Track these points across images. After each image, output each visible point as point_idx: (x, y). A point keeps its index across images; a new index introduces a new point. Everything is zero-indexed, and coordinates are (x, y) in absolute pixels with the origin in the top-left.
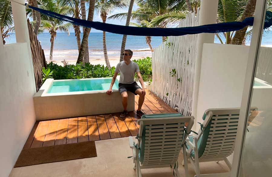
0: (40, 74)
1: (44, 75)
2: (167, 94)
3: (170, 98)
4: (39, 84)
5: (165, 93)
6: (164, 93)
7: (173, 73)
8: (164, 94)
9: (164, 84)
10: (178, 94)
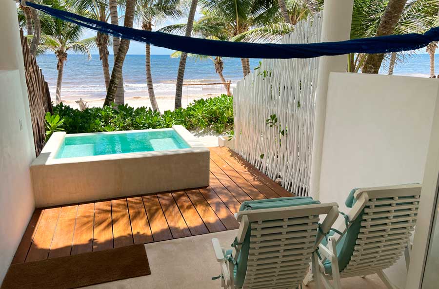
0: (41, 124)
1: (48, 126)
2: (262, 156)
3: (266, 163)
4: (40, 141)
5: (257, 154)
6: (255, 154)
7: (271, 121)
8: (256, 156)
9: (255, 139)
10: (281, 156)
